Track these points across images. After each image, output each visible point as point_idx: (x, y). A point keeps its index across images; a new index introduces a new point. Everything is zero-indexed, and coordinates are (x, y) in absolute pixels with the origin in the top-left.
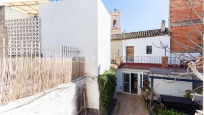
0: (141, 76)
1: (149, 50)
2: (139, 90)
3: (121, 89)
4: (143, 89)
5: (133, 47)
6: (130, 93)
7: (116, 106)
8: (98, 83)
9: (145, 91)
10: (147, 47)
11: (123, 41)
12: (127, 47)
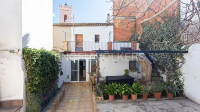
0: (89, 62)
1: (97, 39)
2: (88, 76)
3: (68, 78)
4: (91, 74)
5: (82, 35)
6: (78, 81)
7: (59, 95)
8: (23, 58)
9: (93, 75)
10: (95, 35)
11: (72, 27)
12: (76, 35)
